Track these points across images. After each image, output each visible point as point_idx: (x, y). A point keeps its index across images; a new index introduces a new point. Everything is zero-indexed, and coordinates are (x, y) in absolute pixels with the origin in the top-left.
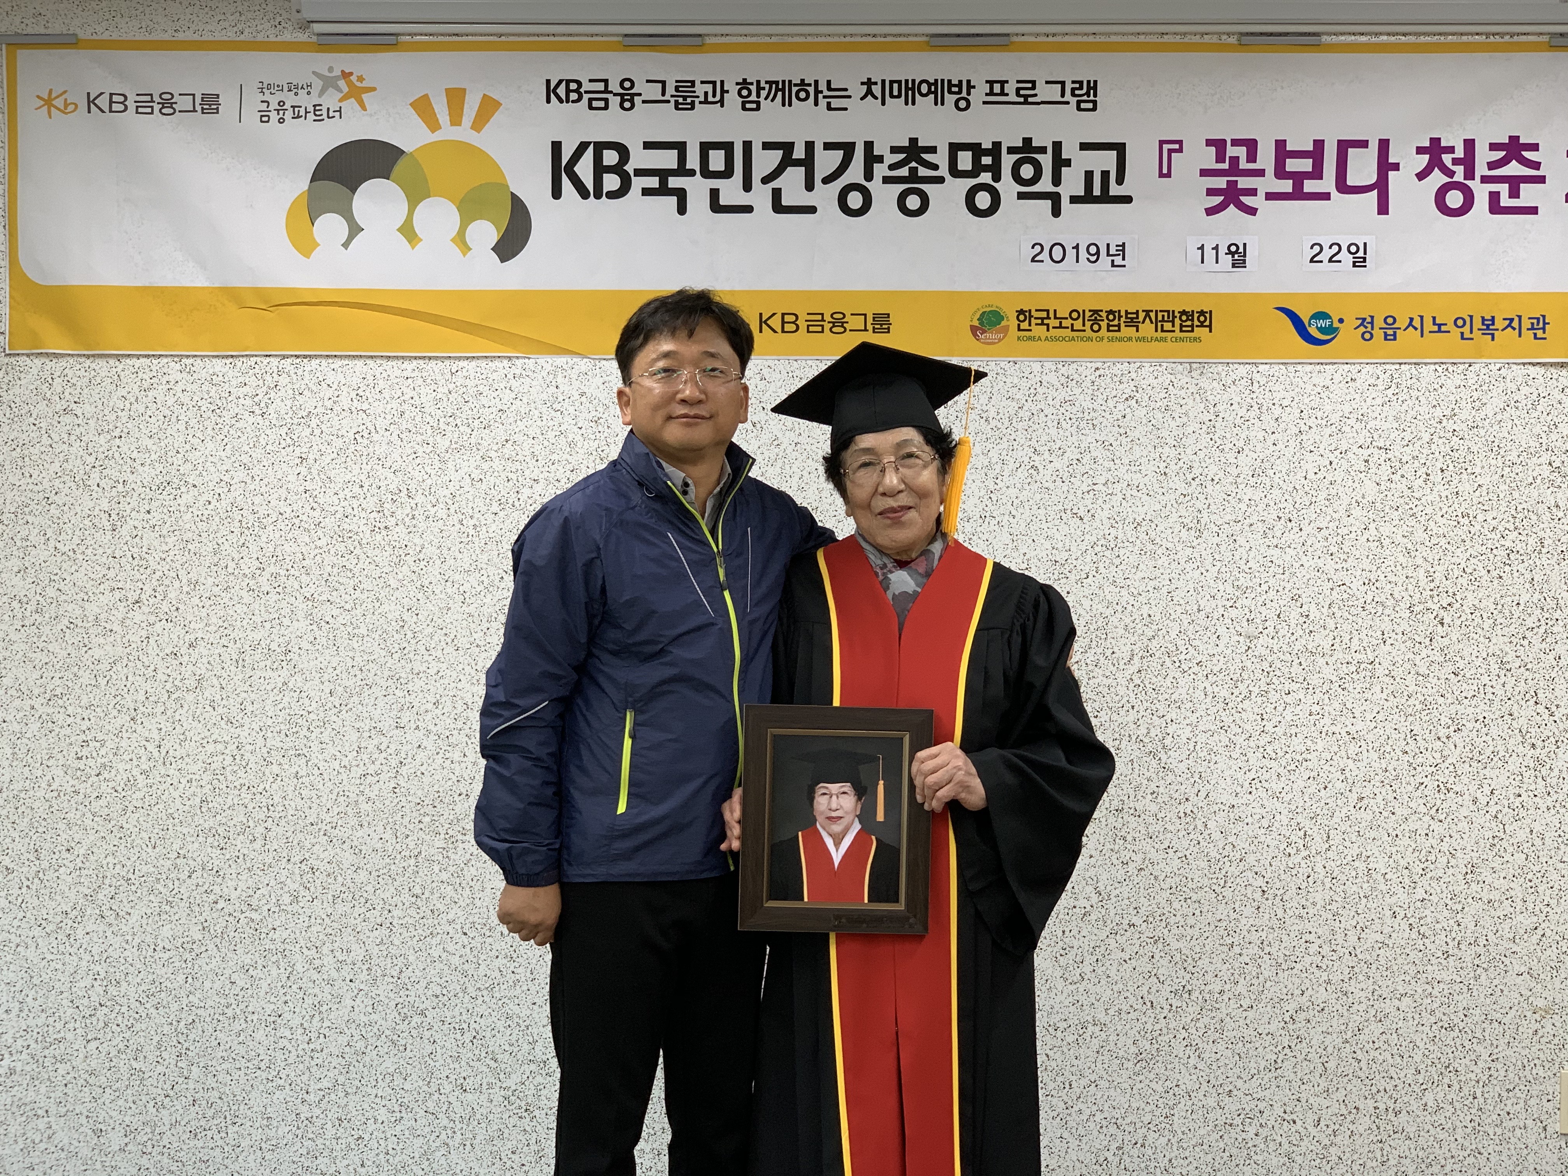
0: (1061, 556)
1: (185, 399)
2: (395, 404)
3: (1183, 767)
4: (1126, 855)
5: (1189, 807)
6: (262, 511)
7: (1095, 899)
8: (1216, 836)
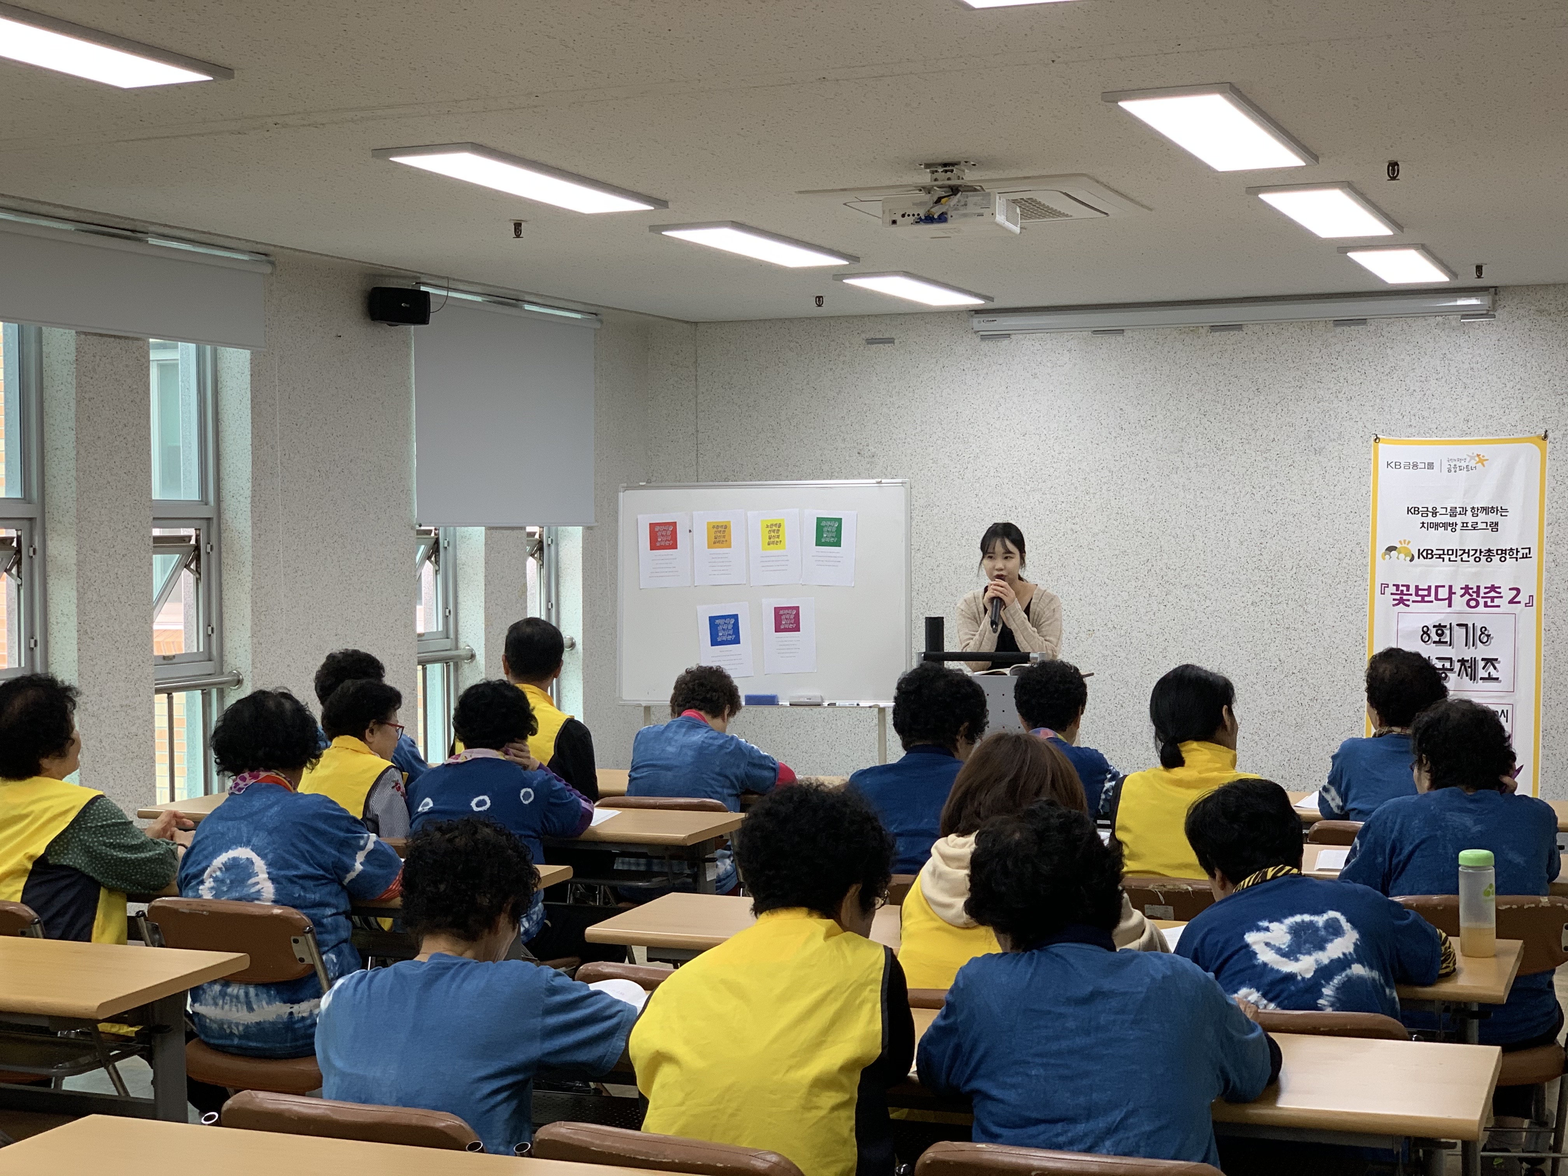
0: (1264, 529)
1: (934, 473)
2: (1010, 474)
3: (1313, 611)
4: (1291, 646)
5: (1316, 627)
6: (963, 515)
7: (1279, 663)
8: (1327, 638)
